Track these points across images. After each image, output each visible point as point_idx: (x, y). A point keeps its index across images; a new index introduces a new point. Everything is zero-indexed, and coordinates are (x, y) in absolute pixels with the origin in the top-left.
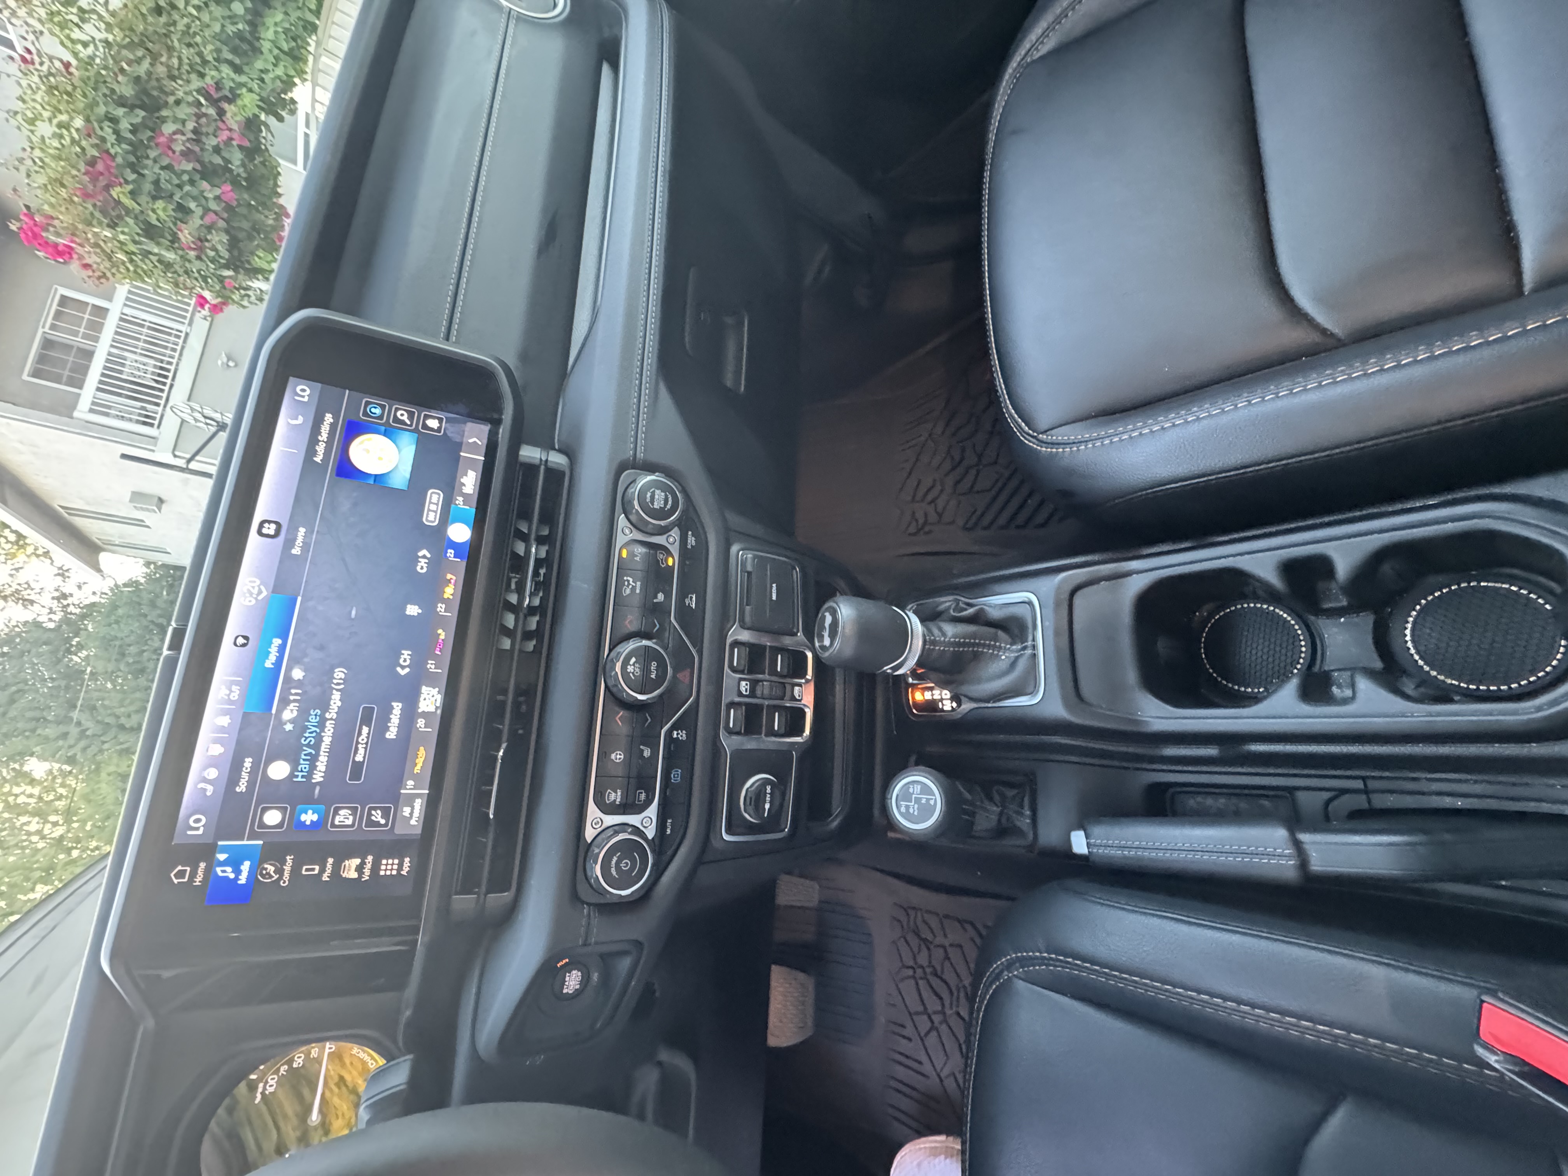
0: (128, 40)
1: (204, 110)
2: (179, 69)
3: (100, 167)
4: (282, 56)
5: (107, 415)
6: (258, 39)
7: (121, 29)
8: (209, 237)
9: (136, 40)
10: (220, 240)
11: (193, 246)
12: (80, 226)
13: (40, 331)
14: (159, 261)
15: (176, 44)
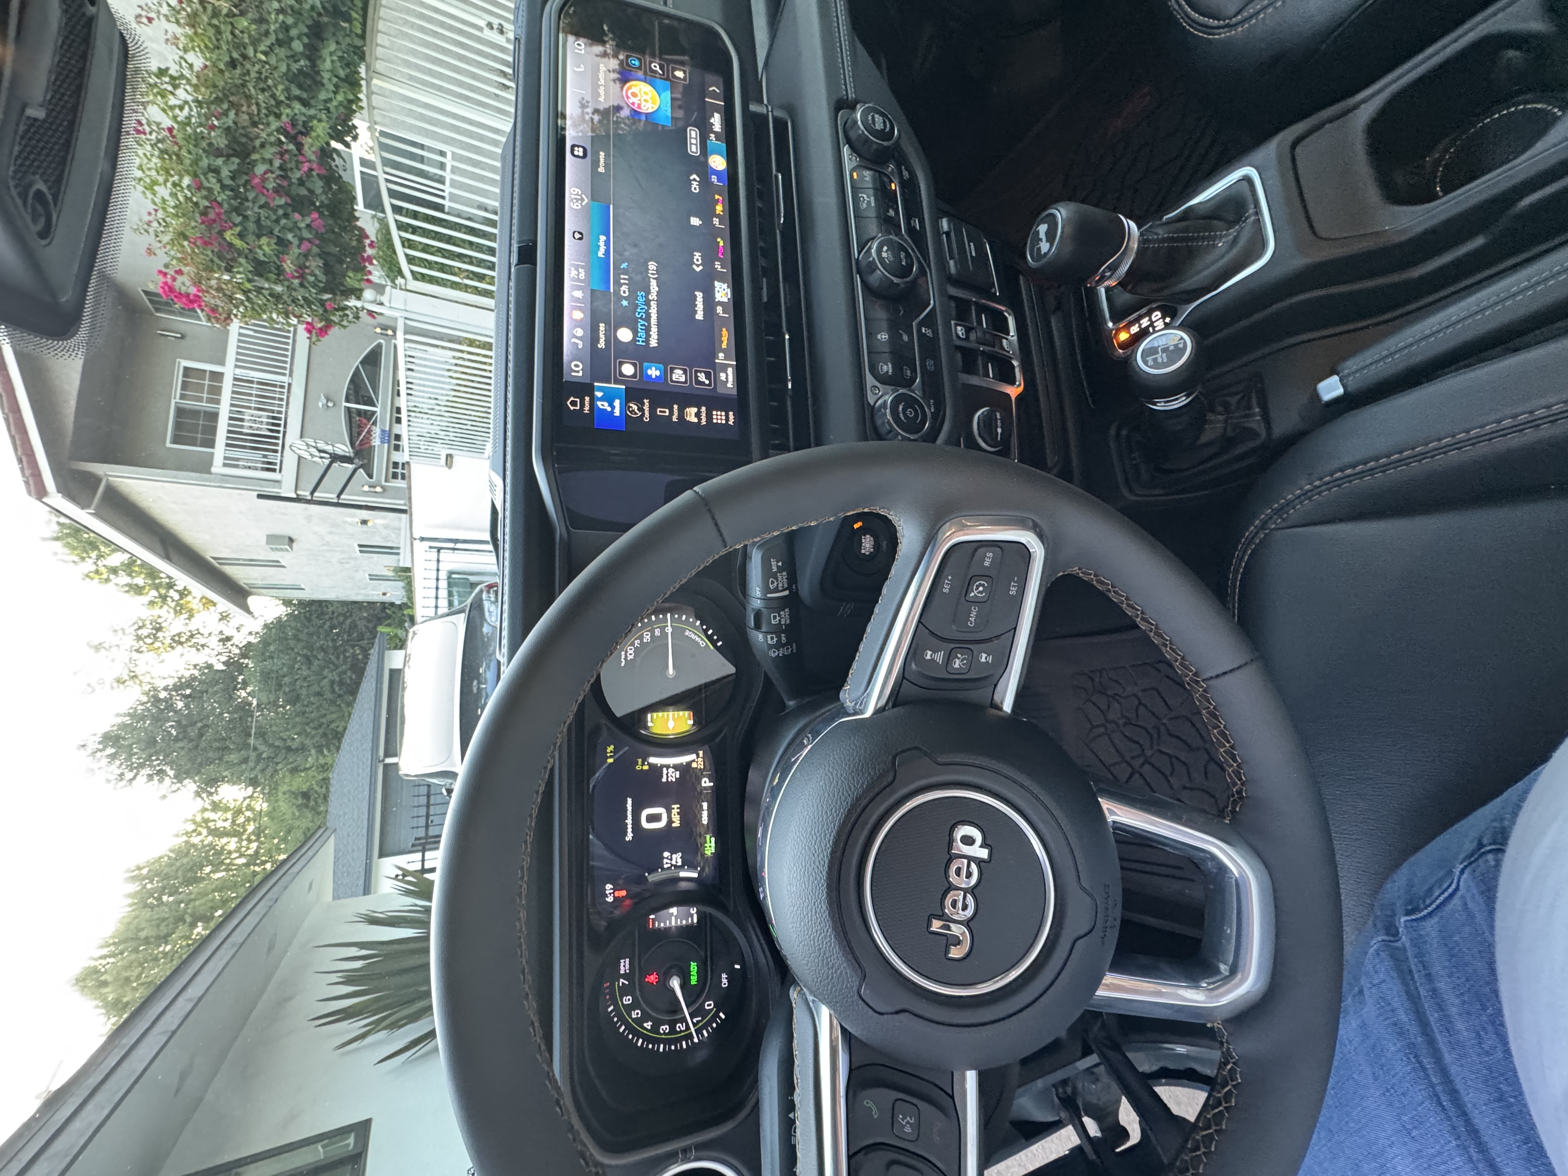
0: (214, 95)
1: (285, 147)
2: (258, 114)
3: (212, 215)
4: (340, 84)
5: (237, 466)
6: (318, 73)
7: (207, 88)
8: (307, 264)
9: (220, 95)
10: (315, 265)
11: (296, 274)
12: (204, 274)
13: (173, 402)
14: (271, 295)
15: (253, 91)
